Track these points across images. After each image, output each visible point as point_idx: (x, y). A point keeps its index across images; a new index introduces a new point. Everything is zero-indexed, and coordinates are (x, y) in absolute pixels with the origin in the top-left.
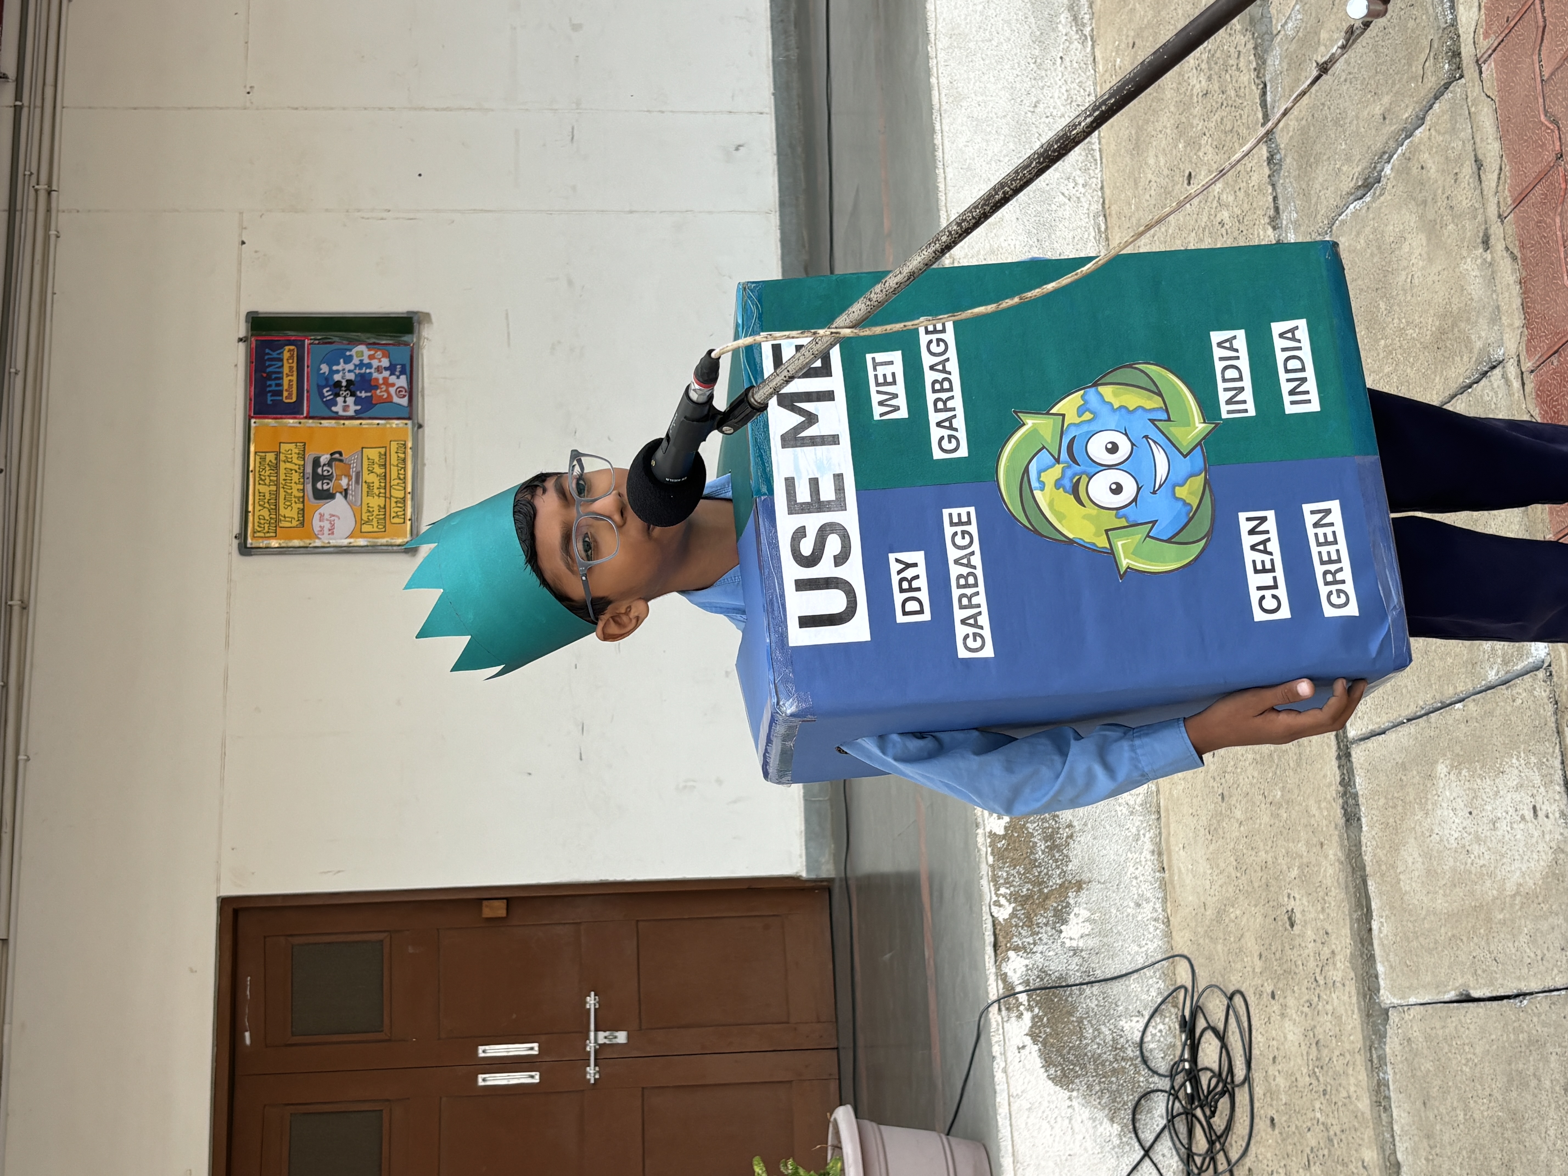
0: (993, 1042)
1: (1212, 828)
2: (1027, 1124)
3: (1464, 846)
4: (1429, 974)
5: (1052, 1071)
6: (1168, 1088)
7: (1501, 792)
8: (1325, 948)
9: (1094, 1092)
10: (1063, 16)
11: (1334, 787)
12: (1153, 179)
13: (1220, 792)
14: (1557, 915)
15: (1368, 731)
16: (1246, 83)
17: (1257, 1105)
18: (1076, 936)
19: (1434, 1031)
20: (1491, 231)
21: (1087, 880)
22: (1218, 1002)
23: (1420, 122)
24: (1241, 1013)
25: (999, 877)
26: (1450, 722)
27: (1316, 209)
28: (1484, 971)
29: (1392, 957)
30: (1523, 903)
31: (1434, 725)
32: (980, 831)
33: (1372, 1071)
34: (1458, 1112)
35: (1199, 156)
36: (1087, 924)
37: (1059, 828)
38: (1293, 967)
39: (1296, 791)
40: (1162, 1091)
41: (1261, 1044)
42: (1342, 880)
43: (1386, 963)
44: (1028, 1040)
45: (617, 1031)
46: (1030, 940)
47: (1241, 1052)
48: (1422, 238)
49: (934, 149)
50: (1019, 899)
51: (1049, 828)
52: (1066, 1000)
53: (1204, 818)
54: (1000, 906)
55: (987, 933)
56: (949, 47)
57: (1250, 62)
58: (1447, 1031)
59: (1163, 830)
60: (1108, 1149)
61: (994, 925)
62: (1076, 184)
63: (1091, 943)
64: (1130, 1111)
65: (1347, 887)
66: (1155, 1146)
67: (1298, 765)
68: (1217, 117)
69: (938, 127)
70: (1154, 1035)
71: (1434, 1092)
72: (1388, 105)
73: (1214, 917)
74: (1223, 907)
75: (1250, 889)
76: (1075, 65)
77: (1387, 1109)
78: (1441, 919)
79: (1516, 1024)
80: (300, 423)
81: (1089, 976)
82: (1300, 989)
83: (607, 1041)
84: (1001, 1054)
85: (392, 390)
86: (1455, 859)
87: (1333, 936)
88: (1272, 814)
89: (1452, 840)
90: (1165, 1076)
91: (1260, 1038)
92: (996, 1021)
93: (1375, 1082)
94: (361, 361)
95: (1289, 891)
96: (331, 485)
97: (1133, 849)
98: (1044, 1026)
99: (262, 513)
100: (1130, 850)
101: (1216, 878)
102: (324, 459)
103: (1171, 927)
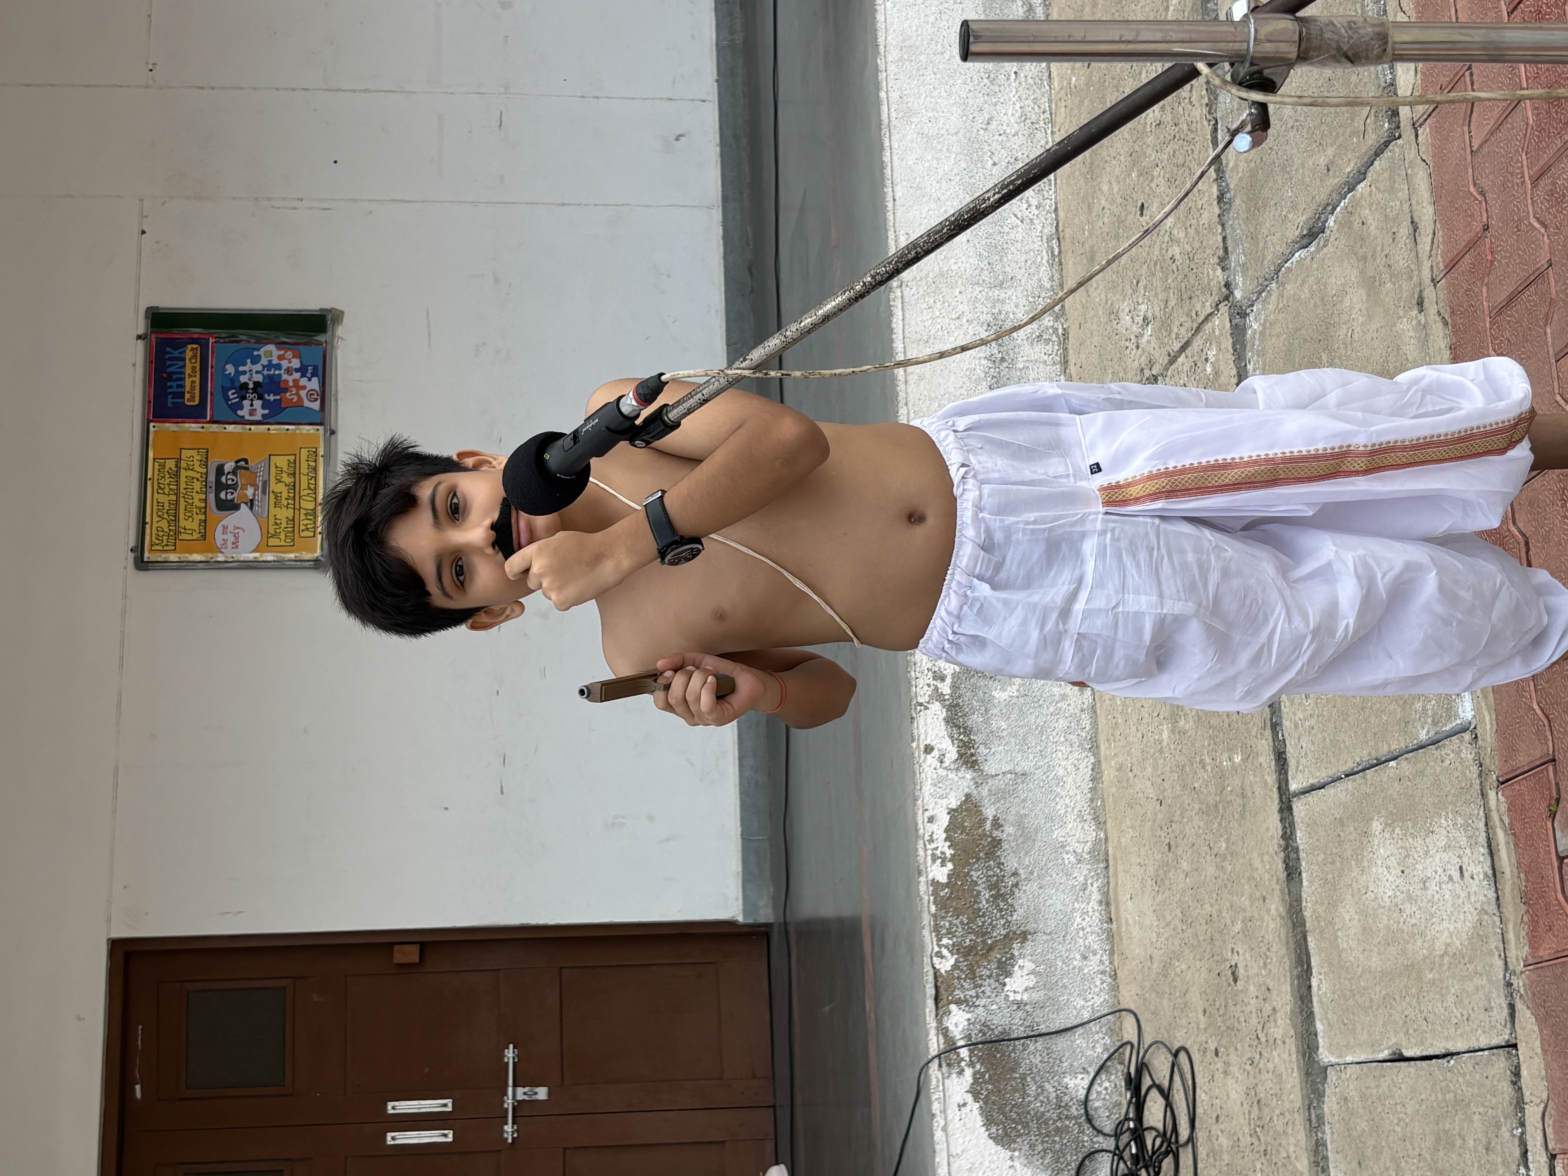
0: (933, 1099)
1: (1159, 879)
3: (1397, 905)
4: (1365, 1032)
5: (994, 1130)
6: (1112, 1148)
7: (1431, 852)
8: (1267, 1005)
9: (1036, 1152)
11: (1275, 841)
12: (1107, 206)
13: (1167, 841)
14: (1481, 975)
15: (1309, 784)
16: (1198, 119)
17: (1200, 1165)
18: (1020, 990)
19: (1369, 1090)
20: (1425, 294)
21: (1032, 931)
22: (1163, 1057)
23: (1362, 177)
24: (1186, 1070)
25: (941, 927)
26: (1385, 779)
27: (1263, 255)
28: (1415, 1031)
29: (1330, 1015)
30: (1451, 963)
31: (1369, 782)
32: (922, 879)
33: (1311, 1131)
35: (1151, 188)
36: (1032, 976)
37: (1004, 876)
38: (1236, 1024)
39: (1240, 844)
40: (1107, 1151)
41: (1205, 1103)
42: (1283, 936)
43: (1325, 1021)
44: (969, 1098)
45: (537, 1086)
46: (973, 993)
47: (1186, 1111)
48: (1362, 292)
49: (883, 167)
50: (962, 950)
51: (993, 876)
52: (1009, 1056)
53: (1151, 868)
54: (942, 957)
55: (928, 986)
56: (898, 61)
57: (1202, 97)
58: (1380, 1090)
59: (1111, 880)
61: (936, 977)
62: (1029, 206)
63: (1036, 996)
64: (1073, 1172)
65: (1287, 943)
67: (1242, 816)
68: (1169, 149)
69: (886, 144)
70: (1099, 1093)
71: (1369, 1152)
72: (1331, 157)
73: (1160, 971)
74: (1169, 961)
75: (1195, 943)
76: (1030, 81)
77: (1325, 1169)
78: (1375, 978)
79: (1444, 1084)
80: (203, 428)
81: (1033, 1031)
82: (1243, 1046)
83: (526, 1098)
84: (941, 1112)
85: (303, 393)
86: (1389, 917)
87: (1275, 993)
88: (1217, 867)
89: (1386, 899)
90: (1110, 1136)
91: (1203, 1096)
92: (937, 1077)
93: (1314, 1142)
94: (270, 361)
95: (1233, 945)
96: (236, 495)
97: (1080, 899)
98: (986, 1083)
99: (159, 524)
100: (1077, 900)
101: (1162, 931)
102: (229, 467)
103: (1118, 980)
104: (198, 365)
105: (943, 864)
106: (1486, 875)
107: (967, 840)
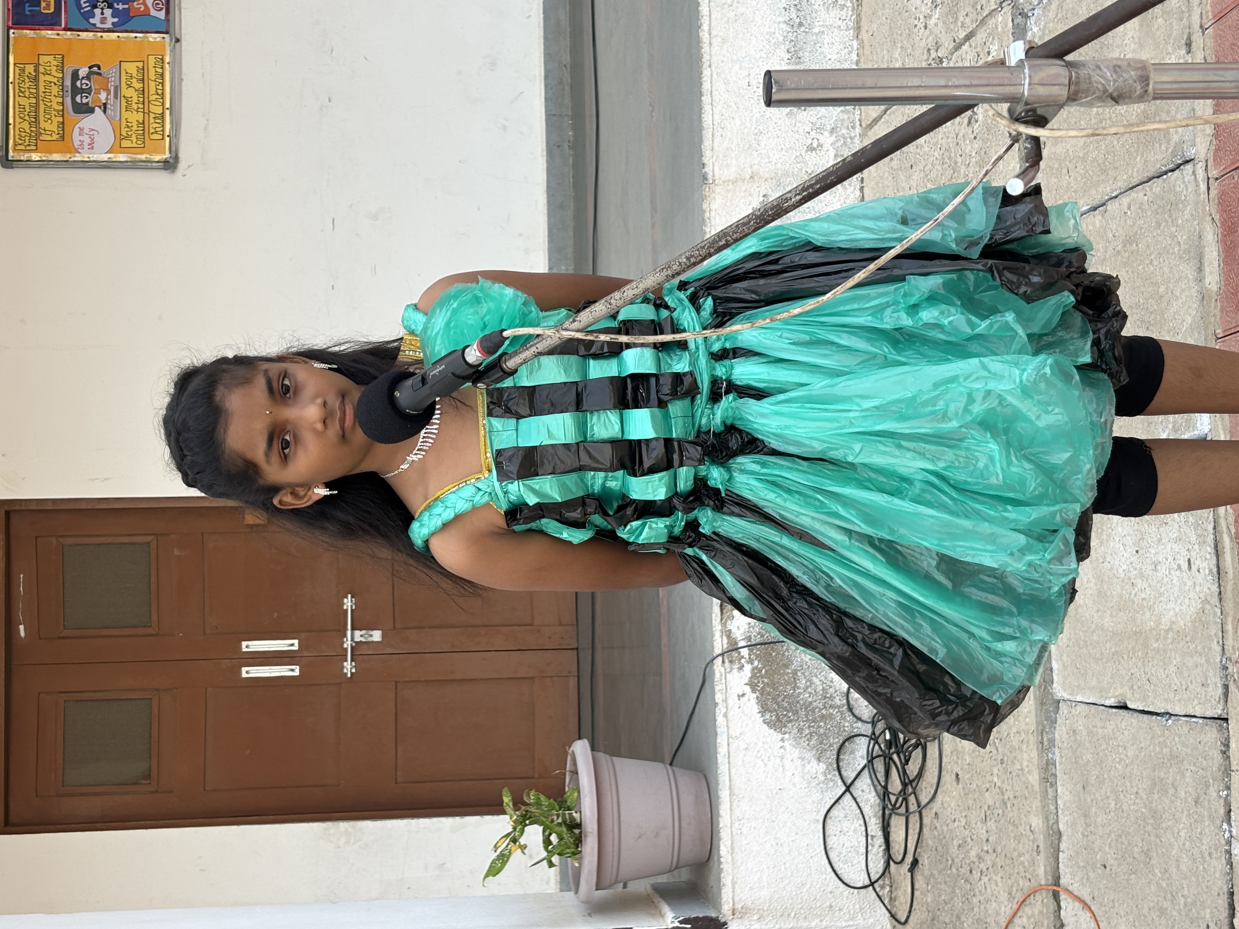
0: (717, 690)
2: (743, 761)
3: (1130, 579)
4: (1094, 679)
6: (869, 733)
7: (1164, 541)
9: (804, 735)
14: (1200, 655)
17: (944, 760)
19: (1095, 729)
20: (1193, 38)
28: (1139, 688)
29: (1065, 658)
30: (1174, 639)
33: (1042, 752)
34: (1110, 801)
40: (864, 735)
43: (1060, 662)
44: (747, 689)
45: (372, 630)
52: (783, 655)
58: (1106, 731)
60: (814, 784)
64: (835, 752)
66: (856, 782)
71: (1092, 780)
77: (1053, 785)
78: (1106, 636)
79: (1161, 739)
80: (58, 35)
83: (363, 640)
84: (723, 701)
85: (149, 3)
86: (1122, 588)
89: (1121, 571)
90: (867, 723)
92: (720, 672)
93: (1045, 761)
96: (90, 99)
98: (762, 677)
99: (22, 125)
102: (83, 72)
106: (1211, 571)
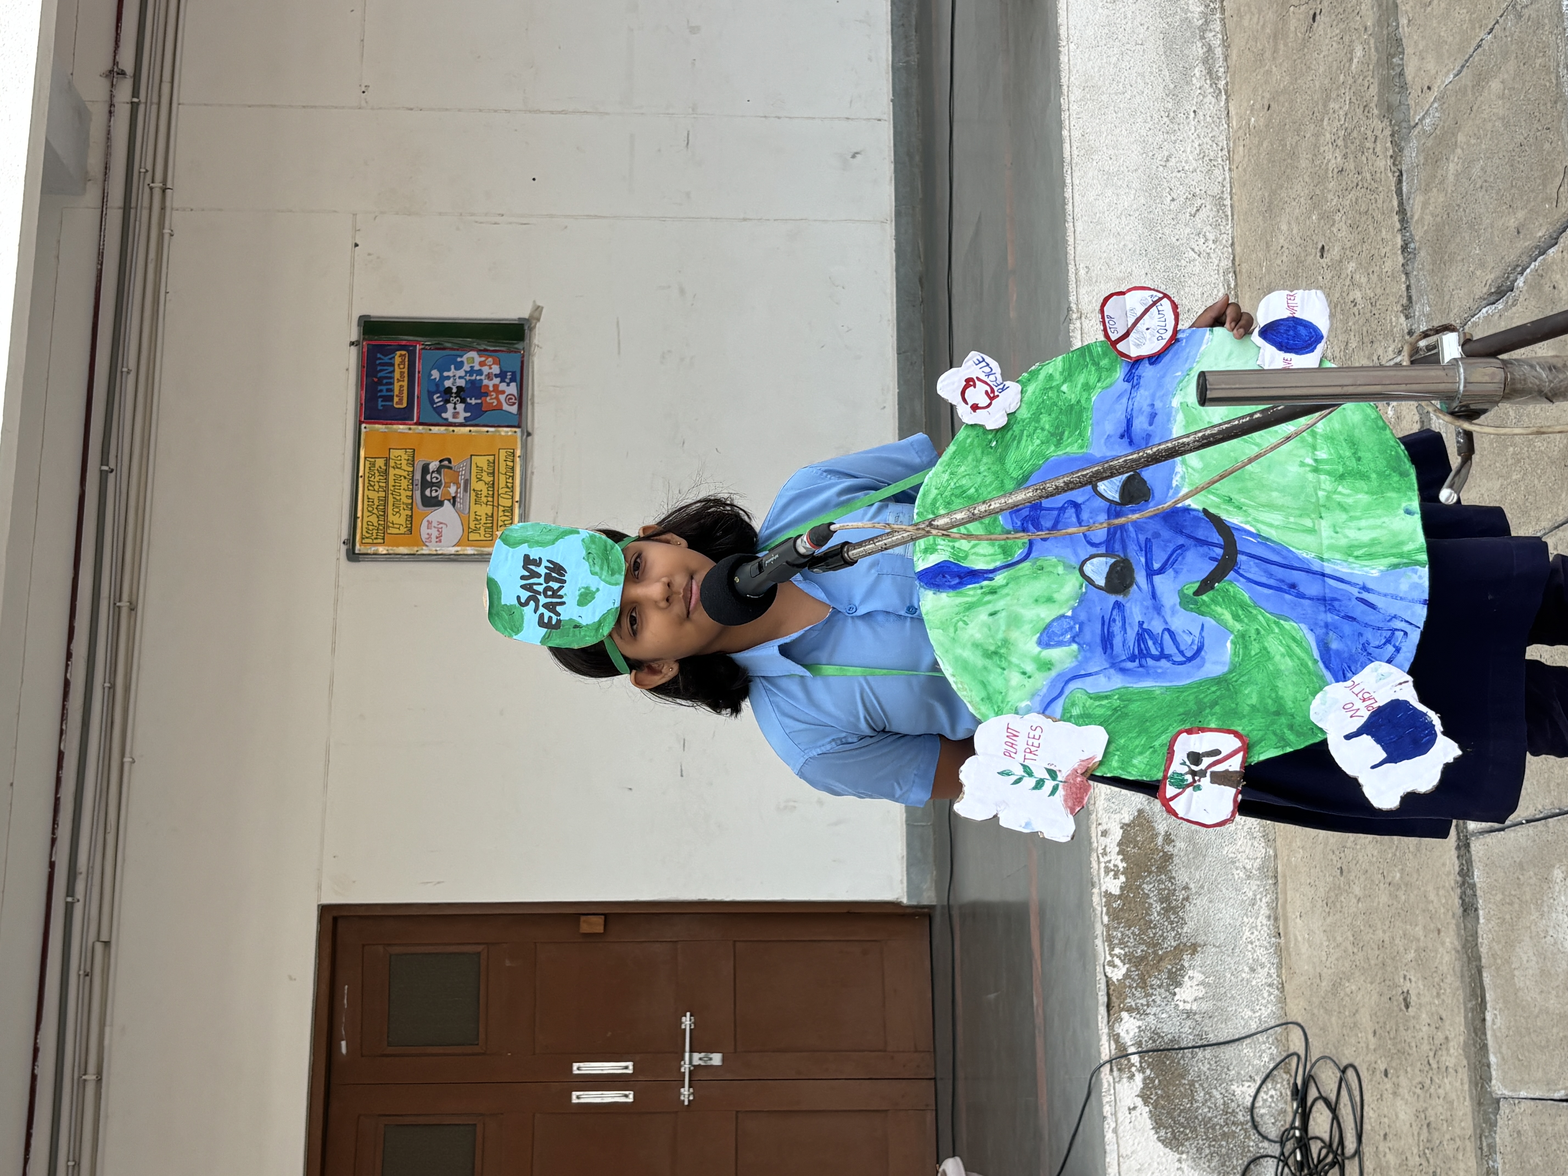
0: (1104, 1102)
1: (1330, 901)
4: (1540, 1070)
5: (1162, 1133)
6: (1277, 1154)
8: (1439, 1033)
9: (1203, 1155)
10: (1197, 69)
11: (1452, 877)
12: (1286, 245)
13: (1339, 866)
16: (1383, 170)
18: (1190, 999)
19: (1544, 1127)
21: (1202, 943)
22: (1330, 1073)
23: (1553, 241)
24: (1354, 1087)
25: (1113, 937)
26: (1567, 830)
27: (1449, 307)
29: (1504, 1049)
31: (1551, 830)
32: (1096, 891)
33: (1482, 1159)
35: (1332, 232)
36: (1201, 987)
37: (1175, 890)
38: (1407, 1048)
39: (1415, 876)
40: (1271, 1157)
41: (1373, 1120)
42: (1458, 969)
43: (1498, 1055)
44: (1139, 1102)
45: (712, 1052)
46: (1144, 1001)
47: (1353, 1125)
49: (1064, 203)
50: (1134, 960)
51: (1165, 889)
52: (1178, 1063)
53: (1322, 890)
54: (1114, 966)
55: (1100, 994)
56: (1081, 100)
57: (1386, 149)
58: (1556, 1128)
59: (1280, 896)
61: (1108, 986)
62: (1206, 240)
63: (1205, 1006)
65: (1462, 976)
67: (1418, 849)
69: (1068, 180)
70: (1265, 1101)
72: (1522, 220)
73: (1329, 989)
74: (1339, 980)
75: (1366, 966)
76: (1209, 119)
78: (1552, 1020)
80: (410, 429)
81: (1201, 1039)
82: (1413, 1070)
83: (701, 1063)
84: (1112, 1114)
85: (502, 398)
87: (1447, 1023)
88: (1390, 895)
90: (1275, 1142)
91: (1371, 1114)
92: (1108, 1082)
93: (1485, 1170)
94: (472, 367)
95: (1405, 972)
96: (440, 492)
97: (1249, 914)
98: (1155, 1089)
99: (370, 519)
100: (1246, 914)
101: (1332, 951)
102: (433, 466)
103: (1285, 993)
104: (406, 370)
105: (1116, 877)
107: (1139, 854)
